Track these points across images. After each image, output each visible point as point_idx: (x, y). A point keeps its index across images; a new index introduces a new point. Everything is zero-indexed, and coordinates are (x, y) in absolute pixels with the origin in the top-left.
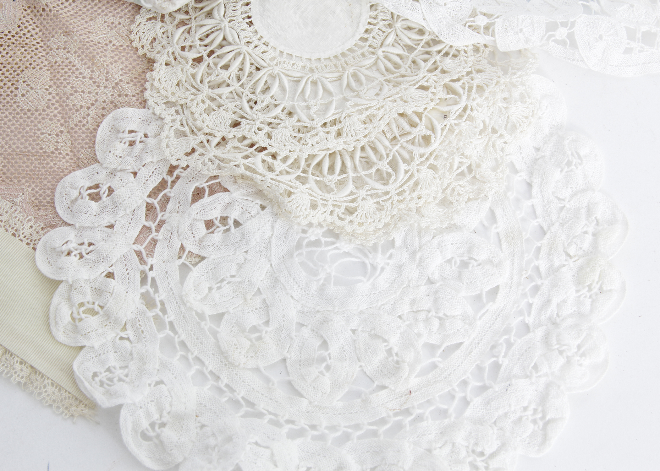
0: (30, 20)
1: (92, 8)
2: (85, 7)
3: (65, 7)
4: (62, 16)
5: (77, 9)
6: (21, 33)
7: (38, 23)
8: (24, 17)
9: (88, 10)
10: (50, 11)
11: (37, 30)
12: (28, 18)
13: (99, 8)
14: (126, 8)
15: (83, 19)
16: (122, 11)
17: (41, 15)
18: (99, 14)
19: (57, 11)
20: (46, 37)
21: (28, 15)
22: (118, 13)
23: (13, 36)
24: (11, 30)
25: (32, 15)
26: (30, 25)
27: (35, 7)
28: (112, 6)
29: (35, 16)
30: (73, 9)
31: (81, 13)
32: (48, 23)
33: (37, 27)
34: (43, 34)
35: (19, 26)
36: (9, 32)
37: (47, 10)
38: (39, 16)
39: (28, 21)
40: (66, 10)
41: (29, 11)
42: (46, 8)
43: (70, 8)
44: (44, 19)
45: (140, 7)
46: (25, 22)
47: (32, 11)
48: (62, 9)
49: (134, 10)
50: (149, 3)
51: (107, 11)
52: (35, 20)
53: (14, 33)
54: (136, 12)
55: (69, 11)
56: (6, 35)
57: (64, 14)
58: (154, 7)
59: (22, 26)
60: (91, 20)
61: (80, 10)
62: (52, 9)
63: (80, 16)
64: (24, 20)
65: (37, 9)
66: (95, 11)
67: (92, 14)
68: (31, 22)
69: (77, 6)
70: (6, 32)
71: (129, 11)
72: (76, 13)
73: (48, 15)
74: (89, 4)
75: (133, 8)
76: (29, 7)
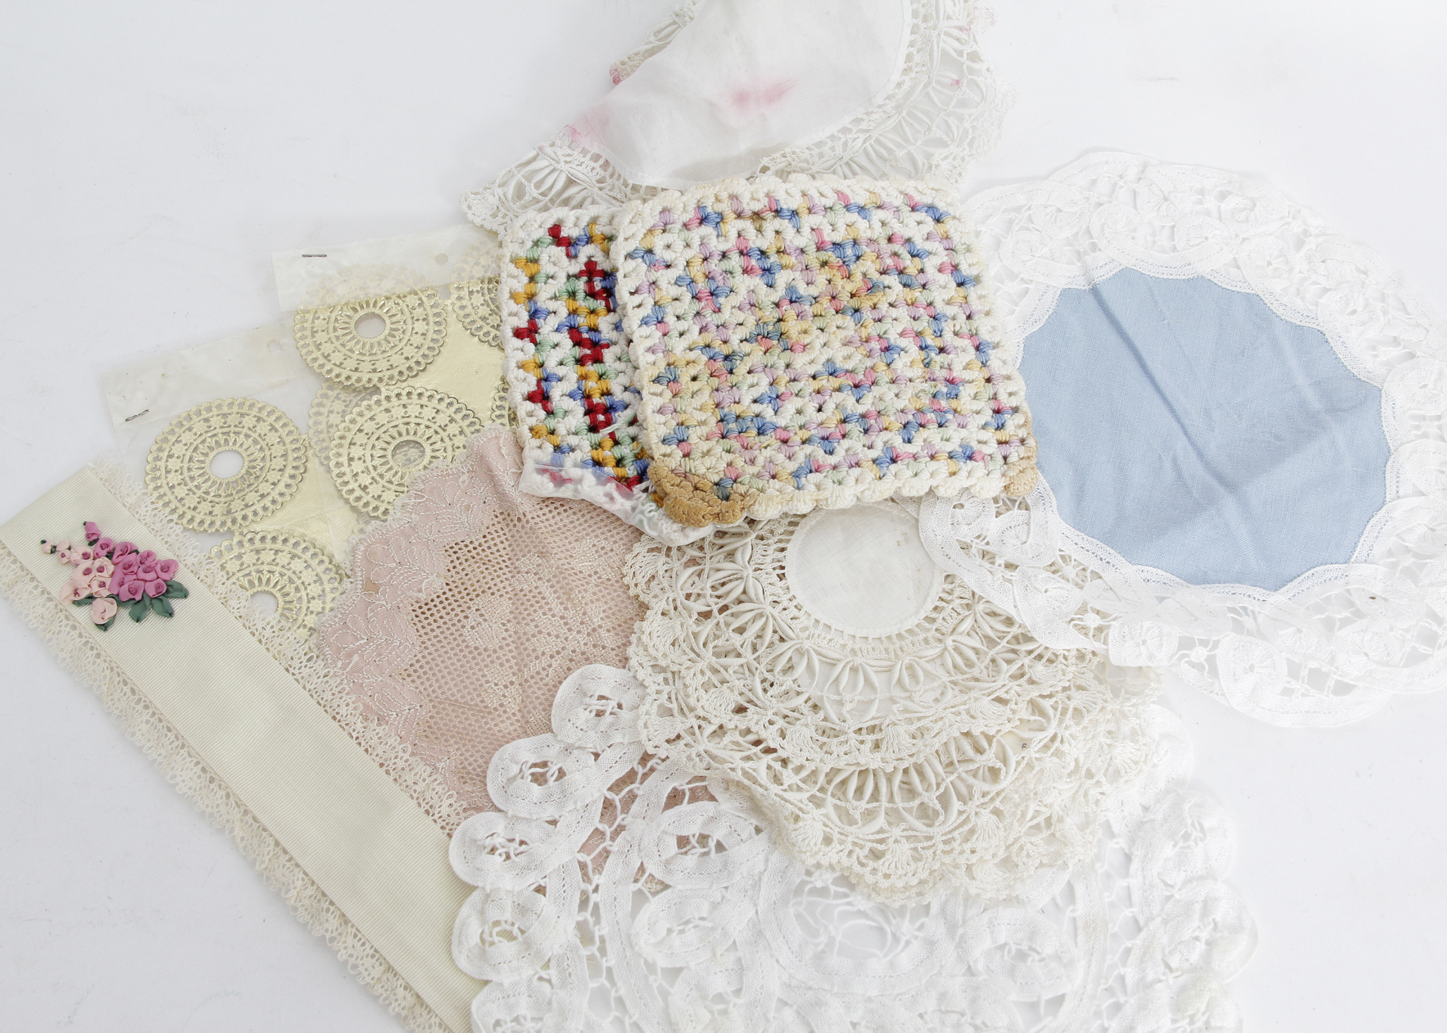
0: (499, 530)
1: (580, 525)
2: (572, 522)
3: (547, 520)
4: (541, 531)
5: (561, 524)
6: (485, 546)
7: (508, 536)
8: (493, 525)
9: (575, 527)
10: (527, 522)
11: (506, 543)
12: (498, 527)
13: (590, 526)
14: (624, 531)
15: (566, 538)
16: (618, 533)
17: (515, 526)
18: (587, 534)
19: (536, 523)
20: (516, 555)
21: (499, 523)
22: (612, 536)
23: (475, 548)
24: (474, 539)
25: (503, 524)
26: (499, 537)
27: (509, 515)
28: (606, 526)
29: (507, 525)
30: (556, 524)
31: (565, 529)
32: (521, 537)
33: (507, 539)
34: (513, 550)
35: (485, 537)
36: (471, 542)
37: (524, 520)
38: (511, 526)
39: (497, 531)
40: (547, 523)
41: (501, 518)
42: (522, 517)
43: (552, 521)
44: (518, 531)
45: (641, 533)
46: (493, 532)
47: (504, 519)
48: (542, 522)
49: (633, 535)
50: (655, 530)
51: (599, 532)
52: (506, 530)
53: (476, 544)
54: (636, 537)
55: (550, 525)
56: (466, 546)
57: (544, 529)
58: (659, 536)
59: (489, 537)
60: (577, 540)
61: (565, 526)
62: (531, 520)
63: (563, 533)
64: (492, 529)
65: (511, 517)
66: (584, 529)
67: (579, 532)
68: (501, 533)
69: (561, 520)
70: (467, 542)
71: (627, 536)
72: (559, 529)
73: (523, 527)
74: (578, 519)
75: (632, 532)
76: (502, 513)
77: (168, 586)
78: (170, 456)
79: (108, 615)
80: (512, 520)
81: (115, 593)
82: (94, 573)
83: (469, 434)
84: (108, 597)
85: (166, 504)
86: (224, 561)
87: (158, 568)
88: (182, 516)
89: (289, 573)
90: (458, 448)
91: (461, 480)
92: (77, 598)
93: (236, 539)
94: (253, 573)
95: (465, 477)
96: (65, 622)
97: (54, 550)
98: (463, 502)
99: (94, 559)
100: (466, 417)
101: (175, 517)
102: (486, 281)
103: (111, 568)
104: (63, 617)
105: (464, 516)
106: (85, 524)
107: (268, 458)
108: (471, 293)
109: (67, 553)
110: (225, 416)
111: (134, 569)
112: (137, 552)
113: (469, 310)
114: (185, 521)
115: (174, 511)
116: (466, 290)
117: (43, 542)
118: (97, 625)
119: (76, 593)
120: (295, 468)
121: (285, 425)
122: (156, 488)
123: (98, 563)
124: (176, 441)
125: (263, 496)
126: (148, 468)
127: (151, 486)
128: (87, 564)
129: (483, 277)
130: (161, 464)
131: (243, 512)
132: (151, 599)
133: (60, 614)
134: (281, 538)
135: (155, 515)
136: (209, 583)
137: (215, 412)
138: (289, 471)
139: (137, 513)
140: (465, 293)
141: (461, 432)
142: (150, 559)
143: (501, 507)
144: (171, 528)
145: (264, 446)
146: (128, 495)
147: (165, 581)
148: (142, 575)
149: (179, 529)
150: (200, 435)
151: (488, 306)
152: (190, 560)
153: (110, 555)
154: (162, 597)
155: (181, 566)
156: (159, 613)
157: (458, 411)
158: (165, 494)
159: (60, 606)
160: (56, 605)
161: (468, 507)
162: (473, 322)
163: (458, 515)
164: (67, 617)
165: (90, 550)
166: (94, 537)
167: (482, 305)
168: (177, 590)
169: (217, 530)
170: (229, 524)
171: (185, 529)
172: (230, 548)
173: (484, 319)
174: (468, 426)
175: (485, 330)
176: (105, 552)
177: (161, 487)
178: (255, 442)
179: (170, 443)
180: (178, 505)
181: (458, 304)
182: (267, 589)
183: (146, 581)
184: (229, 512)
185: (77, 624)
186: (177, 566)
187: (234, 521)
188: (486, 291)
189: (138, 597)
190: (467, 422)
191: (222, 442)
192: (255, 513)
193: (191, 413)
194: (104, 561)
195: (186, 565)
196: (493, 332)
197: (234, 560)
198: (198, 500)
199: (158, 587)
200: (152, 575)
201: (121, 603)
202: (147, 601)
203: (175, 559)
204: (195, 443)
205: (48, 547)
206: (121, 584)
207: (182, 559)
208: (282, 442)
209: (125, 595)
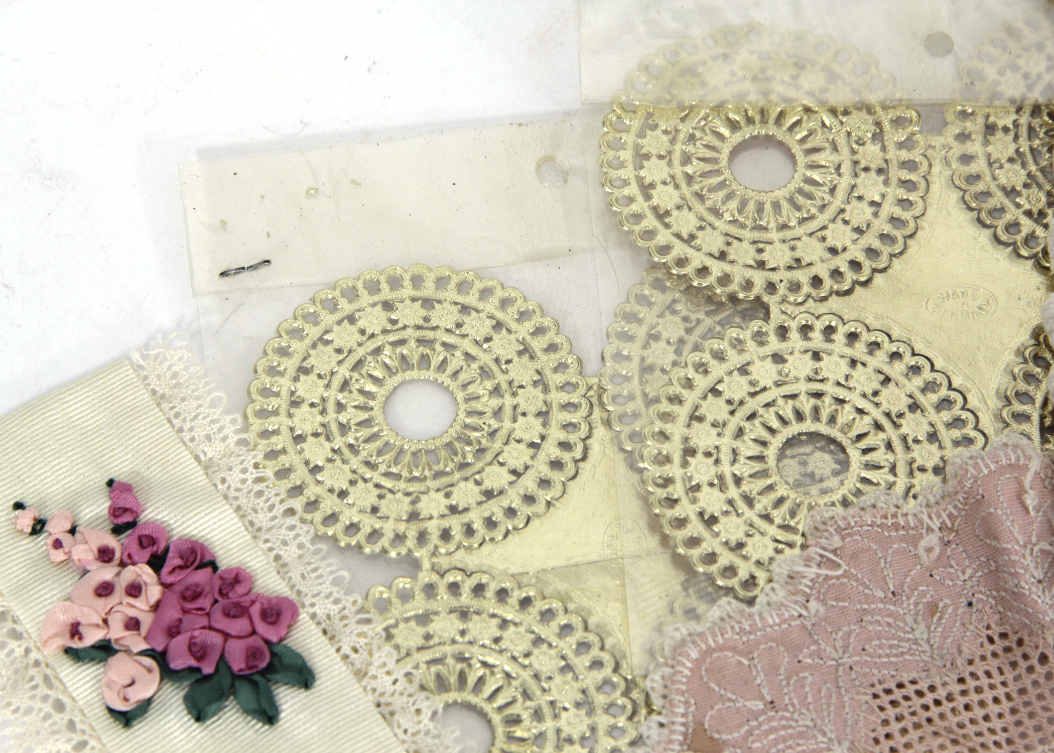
77: (273, 654)
78: (304, 370)
79: (138, 694)
80: (1025, 657)
81: (160, 648)
82: (119, 594)
83: (948, 443)
84: (143, 653)
85: (282, 473)
86: (392, 621)
87: (255, 611)
88: (312, 505)
89: (526, 675)
90: (922, 469)
91: (923, 544)
92: (76, 644)
93: (426, 576)
94: (450, 661)
95: (932, 540)
96: (43, 690)
97: (39, 526)
98: (923, 594)
99: (123, 565)
100: (944, 404)
101: (297, 504)
102: (1027, 110)
103: (154, 592)
104: (38, 680)
105: (922, 626)
106: (110, 483)
107: (508, 411)
108: (990, 129)
109: (66, 539)
110: (428, 303)
111: (205, 602)
112: (213, 565)
113: (979, 166)
114: (318, 516)
115: (297, 490)
116: (980, 120)
117: (19, 506)
118: (111, 711)
119: (75, 631)
120: (565, 446)
121: (552, 348)
122: (265, 434)
123: (129, 574)
124: (321, 339)
125: (489, 494)
126: (255, 386)
127: (257, 425)
128: (107, 573)
129: (1023, 99)
130: (284, 384)
131: (445, 523)
132: (235, 677)
133: (33, 671)
134: (517, 595)
135: (260, 494)
136: (358, 665)
137: (407, 291)
138: (551, 450)
139: (224, 481)
140: (975, 126)
141: (933, 437)
142: (240, 589)
143: (1002, 621)
144: (292, 528)
145: (504, 386)
146: (208, 438)
147: (268, 642)
148: (221, 622)
149: (305, 534)
150: (373, 336)
151: (1024, 165)
152: (322, 608)
153: (156, 563)
154: (257, 678)
155: (304, 616)
156: (247, 711)
157: (929, 387)
158: (284, 451)
159: (34, 655)
160: (27, 651)
161: (933, 608)
162: (987, 194)
163: (909, 619)
164: (46, 679)
165: (112, 542)
166: (127, 518)
167: (1011, 160)
168: (288, 668)
169: (384, 551)
170: (411, 543)
171: (317, 538)
172: (405, 596)
173: (1011, 193)
174: (949, 425)
175: (1008, 217)
176: (147, 554)
177: (276, 432)
178: (485, 373)
179: (308, 341)
180: (309, 479)
181: (958, 149)
182: (474, 700)
183: (226, 636)
184: (414, 516)
185: (66, 700)
186: (295, 613)
187: (422, 537)
188: (1024, 131)
189: (208, 669)
190: (946, 416)
191: (415, 359)
192: (469, 531)
193: (360, 285)
194: (145, 573)
195: (313, 616)
196: (1027, 225)
197: (413, 624)
198: (351, 476)
199: (253, 654)
200: (238, 626)
201: (167, 673)
202: (226, 681)
203: (293, 596)
204: (361, 352)
205: (26, 521)
206: (173, 631)
207: (307, 602)
208: (541, 382)
209: (180, 661)
